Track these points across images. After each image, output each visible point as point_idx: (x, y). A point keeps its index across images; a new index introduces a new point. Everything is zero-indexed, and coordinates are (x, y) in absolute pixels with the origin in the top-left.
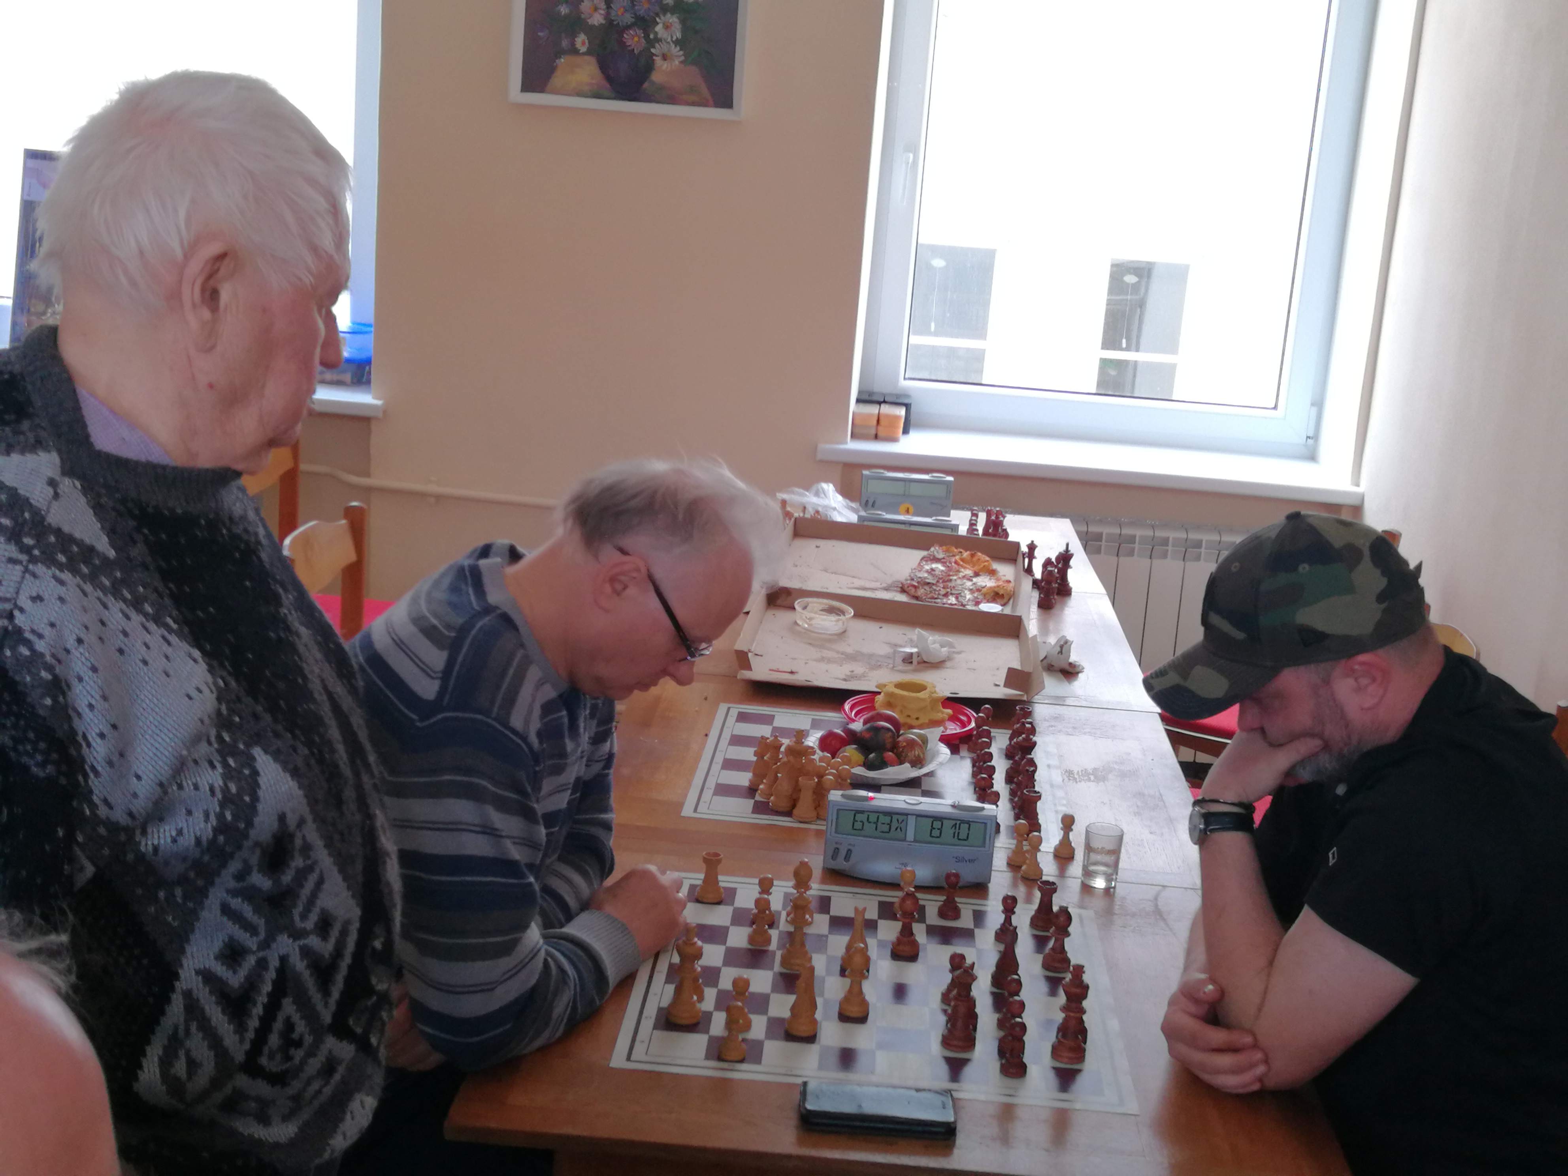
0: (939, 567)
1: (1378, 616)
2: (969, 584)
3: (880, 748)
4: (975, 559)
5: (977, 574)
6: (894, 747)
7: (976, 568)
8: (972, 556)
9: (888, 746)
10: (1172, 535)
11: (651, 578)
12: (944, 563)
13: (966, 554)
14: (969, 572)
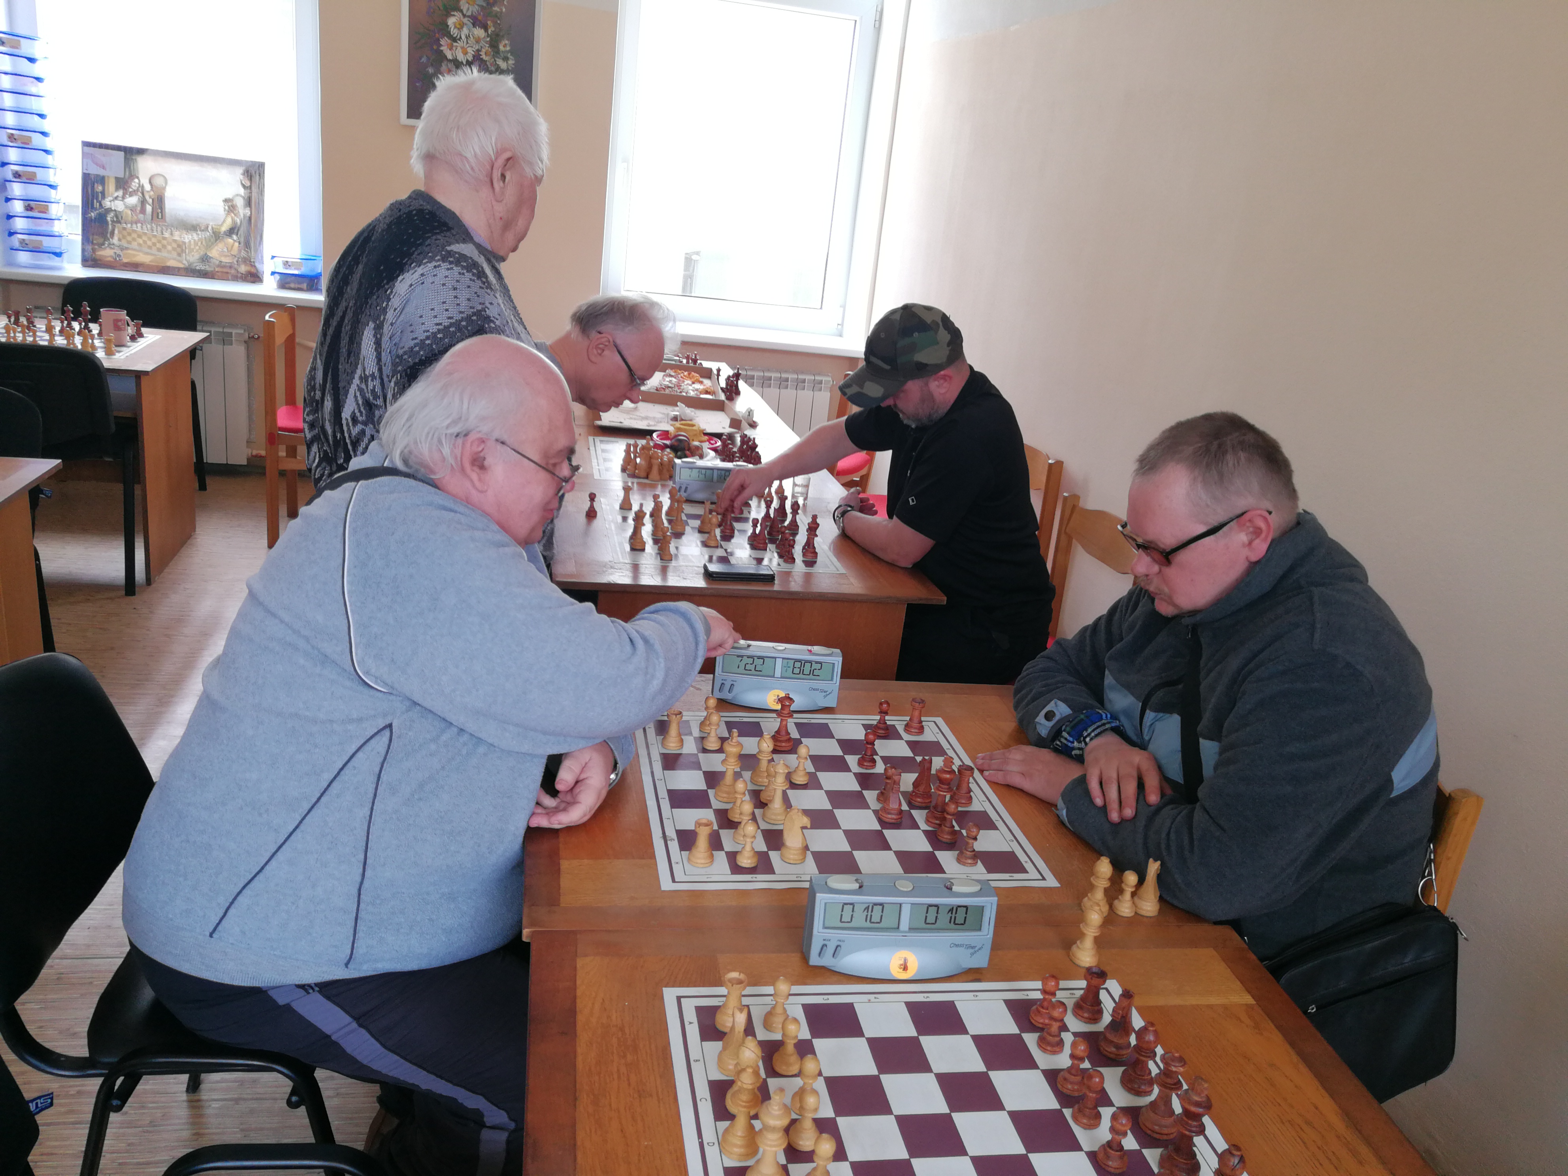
0: (674, 380)
1: (948, 352)
2: (690, 388)
3: (683, 450)
4: (691, 376)
5: (693, 383)
6: (689, 449)
7: (693, 380)
8: (689, 374)
9: (686, 449)
10: (774, 375)
11: (616, 346)
12: (675, 378)
13: (686, 373)
14: (690, 382)
